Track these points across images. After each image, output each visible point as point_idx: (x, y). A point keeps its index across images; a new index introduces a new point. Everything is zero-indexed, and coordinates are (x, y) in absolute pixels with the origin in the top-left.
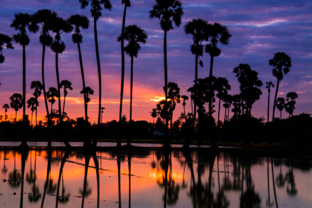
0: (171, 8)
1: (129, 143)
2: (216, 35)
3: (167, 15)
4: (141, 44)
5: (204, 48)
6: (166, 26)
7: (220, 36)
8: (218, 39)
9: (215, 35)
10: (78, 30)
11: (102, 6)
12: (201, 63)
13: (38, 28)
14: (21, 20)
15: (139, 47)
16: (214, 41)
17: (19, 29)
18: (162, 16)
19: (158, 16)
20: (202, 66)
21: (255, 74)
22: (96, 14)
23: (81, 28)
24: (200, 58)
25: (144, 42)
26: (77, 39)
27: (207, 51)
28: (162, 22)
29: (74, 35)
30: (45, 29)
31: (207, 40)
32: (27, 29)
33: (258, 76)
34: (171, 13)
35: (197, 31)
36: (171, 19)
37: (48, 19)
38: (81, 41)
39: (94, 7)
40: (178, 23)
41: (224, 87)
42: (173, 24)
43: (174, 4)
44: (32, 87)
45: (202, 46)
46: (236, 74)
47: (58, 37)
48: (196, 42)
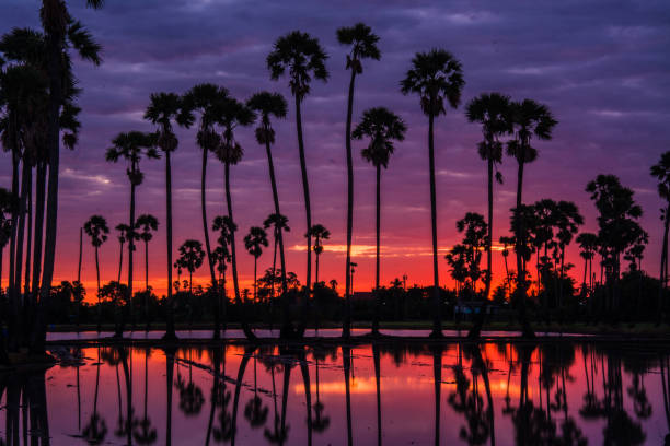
0: (439, 74)
1: (375, 328)
2: (528, 123)
3: (434, 86)
4: (394, 142)
5: (505, 147)
6: (432, 109)
7: (535, 124)
8: (531, 131)
9: (525, 123)
10: (266, 121)
11: (311, 73)
12: (499, 176)
13: (193, 119)
14: (162, 106)
15: (391, 148)
16: (524, 134)
17: (160, 121)
18: (423, 90)
19: (418, 89)
20: (501, 182)
21: (628, 193)
22: (300, 91)
23: (271, 117)
24: (497, 167)
25: (400, 138)
26: (265, 137)
27: (510, 152)
28: (424, 99)
29: (258, 130)
30: (207, 120)
31: (511, 132)
32: (173, 121)
33: (634, 198)
34: (440, 83)
35: (490, 115)
36: (441, 93)
37: (213, 101)
38: (273, 140)
39: (296, 77)
40: (454, 102)
41: (571, 220)
42: (446, 103)
43: (446, 66)
44: (215, 228)
45: (500, 144)
46: (591, 194)
47: (228, 134)
48: (489, 137)
